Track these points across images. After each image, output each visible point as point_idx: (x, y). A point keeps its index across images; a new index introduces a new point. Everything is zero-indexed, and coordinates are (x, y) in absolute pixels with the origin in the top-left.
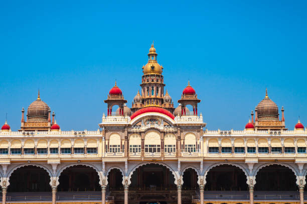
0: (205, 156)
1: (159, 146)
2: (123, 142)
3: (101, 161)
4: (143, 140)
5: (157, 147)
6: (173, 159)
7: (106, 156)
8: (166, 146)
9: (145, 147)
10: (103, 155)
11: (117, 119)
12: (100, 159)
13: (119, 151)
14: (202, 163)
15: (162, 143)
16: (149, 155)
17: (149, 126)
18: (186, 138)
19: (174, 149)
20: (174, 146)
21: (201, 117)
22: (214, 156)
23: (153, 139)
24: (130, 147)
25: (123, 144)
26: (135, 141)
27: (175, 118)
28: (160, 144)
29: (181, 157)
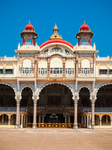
0: (97, 77)
1: (61, 68)
2: (33, 65)
3: (16, 80)
4: (49, 64)
5: (59, 70)
6: (72, 79)
7: (20, 76)
8: (66, 69)
9: (50, 70)
10: (18, 75)
11: (29, 48)
12: (15, 79)
13: (30, 73)
14: (94, 82)
15: (64, 66)
16: (53, 76)
17: (54, 53)
18: (82, 62)
19: (73, 71)
20: (73, 69)
21: (94, 46)
22: (104, 77)
23: (56, 63)
24: (38, 70)
25: (33, 67)
26: (43, 64)
27: (75, 47)
28: (62, 67)
29: (78, 77)
